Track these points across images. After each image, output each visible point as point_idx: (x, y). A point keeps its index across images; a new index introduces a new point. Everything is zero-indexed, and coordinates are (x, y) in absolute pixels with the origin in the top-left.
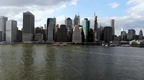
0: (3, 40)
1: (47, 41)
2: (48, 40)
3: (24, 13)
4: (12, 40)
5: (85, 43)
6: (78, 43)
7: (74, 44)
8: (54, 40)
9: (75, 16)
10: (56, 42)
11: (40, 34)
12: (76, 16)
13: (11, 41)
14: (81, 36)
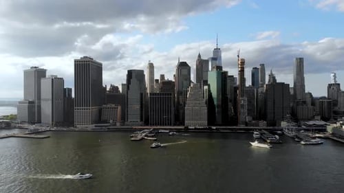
0: (36, 119)
1: (126, 123)
2: (129, 120)
3: (75, 61)
4: (53, 121)
5: (214, 128)
6: (195, 129)
7: (187, 130)
8: (141, 120)
9: (197, 58)
10: (147, 125)
11: (113, 106)
12: (199, 56)
13: (51, 123)
14: (206, 111)
